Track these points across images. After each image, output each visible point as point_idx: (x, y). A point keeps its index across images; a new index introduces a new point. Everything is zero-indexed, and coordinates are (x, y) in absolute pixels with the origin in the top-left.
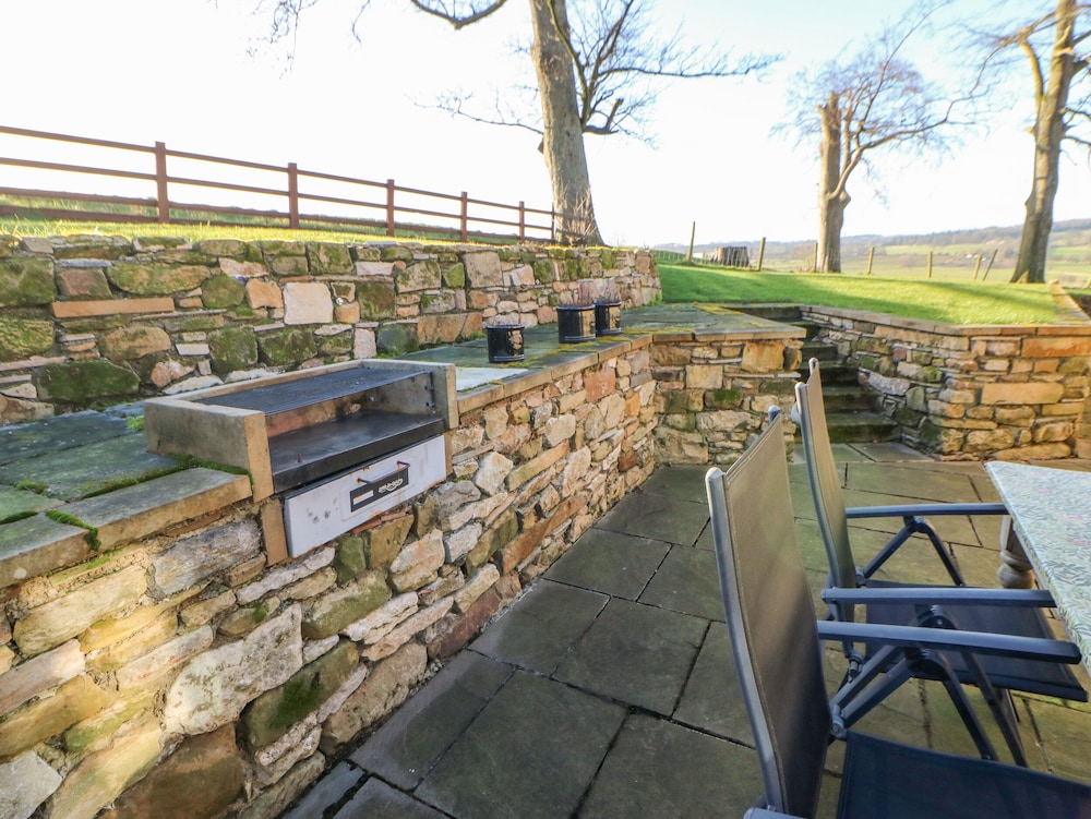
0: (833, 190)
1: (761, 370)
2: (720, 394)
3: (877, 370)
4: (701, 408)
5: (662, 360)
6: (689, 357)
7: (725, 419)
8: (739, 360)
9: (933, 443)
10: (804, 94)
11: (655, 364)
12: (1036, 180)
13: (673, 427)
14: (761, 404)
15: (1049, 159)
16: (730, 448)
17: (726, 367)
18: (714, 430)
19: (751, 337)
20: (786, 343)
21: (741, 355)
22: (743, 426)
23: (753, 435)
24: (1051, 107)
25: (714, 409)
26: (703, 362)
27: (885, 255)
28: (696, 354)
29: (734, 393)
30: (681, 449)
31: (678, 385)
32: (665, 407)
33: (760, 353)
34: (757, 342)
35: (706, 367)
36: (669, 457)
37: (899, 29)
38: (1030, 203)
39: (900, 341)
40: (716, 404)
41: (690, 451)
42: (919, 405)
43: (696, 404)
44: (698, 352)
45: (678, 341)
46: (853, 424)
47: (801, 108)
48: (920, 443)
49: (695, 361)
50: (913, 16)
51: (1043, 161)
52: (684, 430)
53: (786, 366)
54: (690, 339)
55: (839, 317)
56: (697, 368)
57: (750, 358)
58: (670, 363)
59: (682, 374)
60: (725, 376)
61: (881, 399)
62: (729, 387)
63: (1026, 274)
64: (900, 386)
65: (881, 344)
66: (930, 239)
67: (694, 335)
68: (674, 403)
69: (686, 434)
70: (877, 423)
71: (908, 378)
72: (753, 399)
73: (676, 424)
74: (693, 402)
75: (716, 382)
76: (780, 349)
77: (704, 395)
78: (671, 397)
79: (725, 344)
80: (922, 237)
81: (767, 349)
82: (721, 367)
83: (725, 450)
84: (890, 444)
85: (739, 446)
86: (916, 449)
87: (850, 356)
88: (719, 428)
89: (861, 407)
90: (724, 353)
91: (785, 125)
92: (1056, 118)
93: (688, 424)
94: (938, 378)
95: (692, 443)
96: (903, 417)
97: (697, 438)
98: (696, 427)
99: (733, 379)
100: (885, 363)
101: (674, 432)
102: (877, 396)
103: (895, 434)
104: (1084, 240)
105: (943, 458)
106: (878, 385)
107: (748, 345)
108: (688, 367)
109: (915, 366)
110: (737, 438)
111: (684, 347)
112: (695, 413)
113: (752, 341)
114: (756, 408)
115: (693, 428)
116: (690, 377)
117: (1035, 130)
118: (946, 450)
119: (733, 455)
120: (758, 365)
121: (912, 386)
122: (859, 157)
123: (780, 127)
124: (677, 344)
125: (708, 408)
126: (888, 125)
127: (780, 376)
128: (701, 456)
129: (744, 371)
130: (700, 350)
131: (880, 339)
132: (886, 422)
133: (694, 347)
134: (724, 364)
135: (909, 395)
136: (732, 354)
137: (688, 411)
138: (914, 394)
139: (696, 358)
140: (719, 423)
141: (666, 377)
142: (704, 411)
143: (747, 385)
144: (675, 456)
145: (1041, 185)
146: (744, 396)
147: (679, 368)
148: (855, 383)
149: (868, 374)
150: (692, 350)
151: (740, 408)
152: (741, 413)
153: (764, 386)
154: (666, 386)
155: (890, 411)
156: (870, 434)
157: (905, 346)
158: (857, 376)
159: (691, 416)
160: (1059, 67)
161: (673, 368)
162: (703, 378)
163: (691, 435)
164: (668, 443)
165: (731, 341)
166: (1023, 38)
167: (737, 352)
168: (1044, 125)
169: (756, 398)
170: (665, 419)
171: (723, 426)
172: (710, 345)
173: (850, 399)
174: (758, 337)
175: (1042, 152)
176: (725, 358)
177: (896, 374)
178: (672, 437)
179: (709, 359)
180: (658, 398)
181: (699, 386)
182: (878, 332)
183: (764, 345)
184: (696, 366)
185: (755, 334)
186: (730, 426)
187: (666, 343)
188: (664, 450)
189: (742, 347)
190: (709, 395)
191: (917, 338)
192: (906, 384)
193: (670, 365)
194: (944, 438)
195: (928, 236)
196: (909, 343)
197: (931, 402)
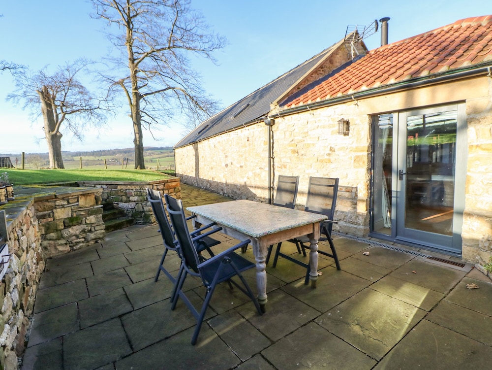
0: (53, 131)
1: (87, 206)
2: (71, 219)
3: (121, 201)
4: (63, 227)
5: (40, 209)
6: (54, 206)
7: (75, 230)
8: (78, 203)
9: (149, 220)
10: (26, 83)
11: (37, 211)
12: (135, 133)
13: (50, 240)
14: (89, 220)
15: (138, 127)
16: (80, 242)
17: (72, 207)
18: (71, 236)
19: (81, 193)
20: (95, 194)
21: (78, 201)
22: (84, 231)
23: (88, 233)
24: (135, 109)
25: (70, 226)
26: (61, 207)
27: (74, 160)
28: (57, 204)
29: (77, 218)
30: (56, 249)
31: (50, 219)
32: (45, 231)
33: (86, 199)
34: (83, 195)
35: (63, 209)
36: (50, 254)
37: (74, 67)
38: (135, 141)
39: (129, 189)
40: (71, 224)
41: (60, 248)
42: (141, 209)
43: (60, 226)
44: (58, 203)
45: (47, 199)
46: (120, 222)
47: (24, 89)
48: (144, 222)
49: (57, 207)
50: (79, 64)
51: (136, 127)
52: (56, 240)
53: (97, 203)
54: (54, 197)
55: (99, 184)
56: (59, 210)
57: (82, 202)
58: (44, 210)
59: (51, 214)
60: (72, 211)
61: (126, 211)
62: (75, 216)
63: (139, 166)
64: (133, 205)
65: (121, 192)
66: (93, 153)
67: (55, 196)
68: (48, 228)
69: (58, 241)
70: (128, 220)
71: (135, 201)
72: (86, 218)
73: (52, 238)
74: (59, 225)
75: (68, 215)
76: (94, 196)
77: (64, 222)
78: (47, 226)
79: (70, 197)
80: (89, 152)
81: (88, 197)
82: (70, 208)
83: (77, 243)
84: (134, 226)
85: (83, 240)
86: (143, 224)
87: (108, 198)
88: (73, 234)
89: (119, 216)
90: (70, 201)
91: (17, 96)
92: (137, 113)
93: (58, 236)
94: (145, 199)
95: (61, 245)
96: (136, 215)
97: (63, 242)
98: (62, 237)
99: (76, 212)
100: (124, 198)
101: (51, 242)
102: (124, 211)
103: (135, 222)
104: (148, 154)
105: (152, 224)
106: (123, 206)
107: (80, 197)
108: (54, 210)
109: (136, 197)
110: (82, 237)
111: (50, 202)
112: (60, 230)
113: (81, 195)
114: (88, 222)
115: (61, 237)
116: (56, 214)
117: (132, 116)
118: (153, 222)
119: (81, 244)
120: (86, 204)
121: (136, 204)
122: (64, 117)
123: (14, 96)
124: (47, 201)
125: (66, 227)
126: (72, 105)
127: (95, 207)
128: (66, 249)
129: (80, 208)
130: (59, 202)
131: (120, 190)
132: (130, 218)
133: (55, 201)
134: (71, 206)
135: (136, 207)
136: (74, 201)
137: (57, 230)
138: (138, 207)
139: (57, 206)
140: (73, 232)
141: (43, 217)
142: (64, 228)
143: (83, 213)
144: (53, 253)
145: (137, 135)
146: (82, 218)
147: (49, 212)
148: (113, 208)
149: (118, 204)
150: (55, 203)
151: (81, 224)
152: (82, 226)
153: (90, 212)
154: (44, 221)
155: (130, 215)
156: (127, 224)
157: (131, 191)
158: (113, 206)
159: (59, 232)
160: (135, 96)
161: (46, 212)
162: (62, 214)
163: (60, 241)
164: (49, 248)
165: (73, 196)
166: (121, 83)
167: (76, 200)
168: (134, 115)
169: (87, 218)
170: (45, 237)
171: (74, 233)
172: (63, 199)
173: (114, 214)
174: (84, 193)
175: (135, 124)
176: (71, 203)
177: (130, 201)
178: (50, 244)
179: (64, 205)
180: (41, 227)
181: (61, 218)
182: (119, 187)
183: (87, 196)
184: (58, 209)
185: (83, 192)
186: (78, 232)
187: (41, 201)
188: (47, 252)
189: (78, 198)
190: (67, 221)
191: (135, 187)
192: (134, 204)
193: (45, 211)
194: (152, 218)
195: (92, 152)
196: (132, 190)
197: (144, 208)
